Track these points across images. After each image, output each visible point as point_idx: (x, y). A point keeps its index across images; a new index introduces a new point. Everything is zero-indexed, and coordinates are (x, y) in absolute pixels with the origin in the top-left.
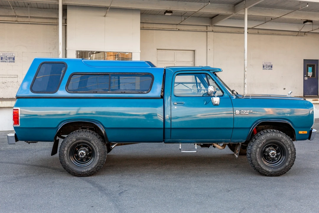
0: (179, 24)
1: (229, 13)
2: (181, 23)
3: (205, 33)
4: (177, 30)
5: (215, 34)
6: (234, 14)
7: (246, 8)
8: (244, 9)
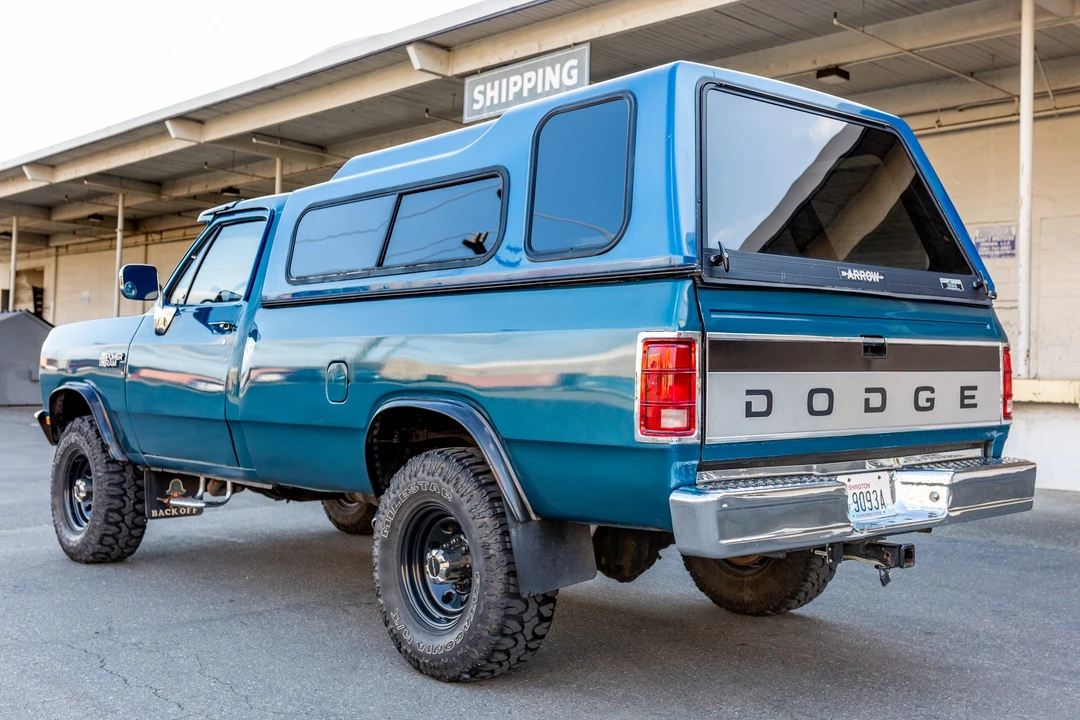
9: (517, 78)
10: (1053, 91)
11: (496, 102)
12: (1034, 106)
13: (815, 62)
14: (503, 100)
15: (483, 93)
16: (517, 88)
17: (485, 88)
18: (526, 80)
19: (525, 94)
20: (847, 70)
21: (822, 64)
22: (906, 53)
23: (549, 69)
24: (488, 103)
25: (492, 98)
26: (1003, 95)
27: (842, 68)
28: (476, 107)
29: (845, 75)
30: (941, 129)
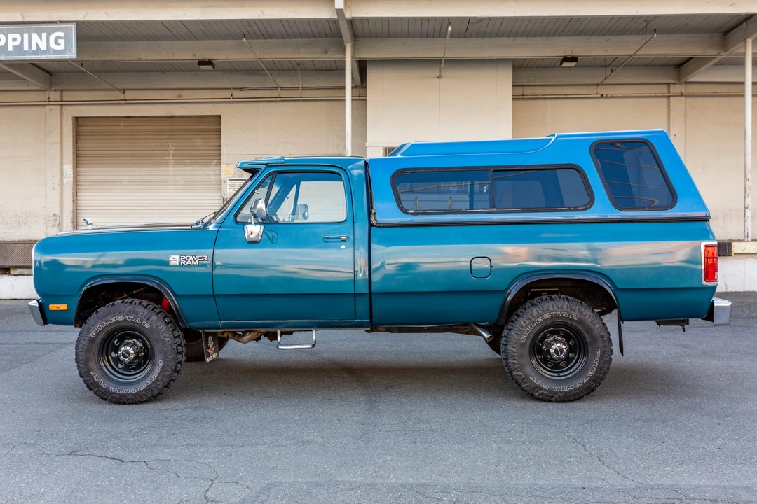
0: (602, 84)
1: (711, 52)
2: (605, 83)
3: (665, 100)
4: (598, 96)
5: (689, 100)
6: (724, 55)
7: (749, 37)
8: (745, 40)
10: (302, 88)
13: (194, 55)
16: (2, 44)
18: (10, 39)
19: (10, 49)
21: (200, 57)
22: (258, 60)
23: (34, 35)
26: (272, 86)
27: (213, 62)
29: (214, 66)
30: (234, 100)
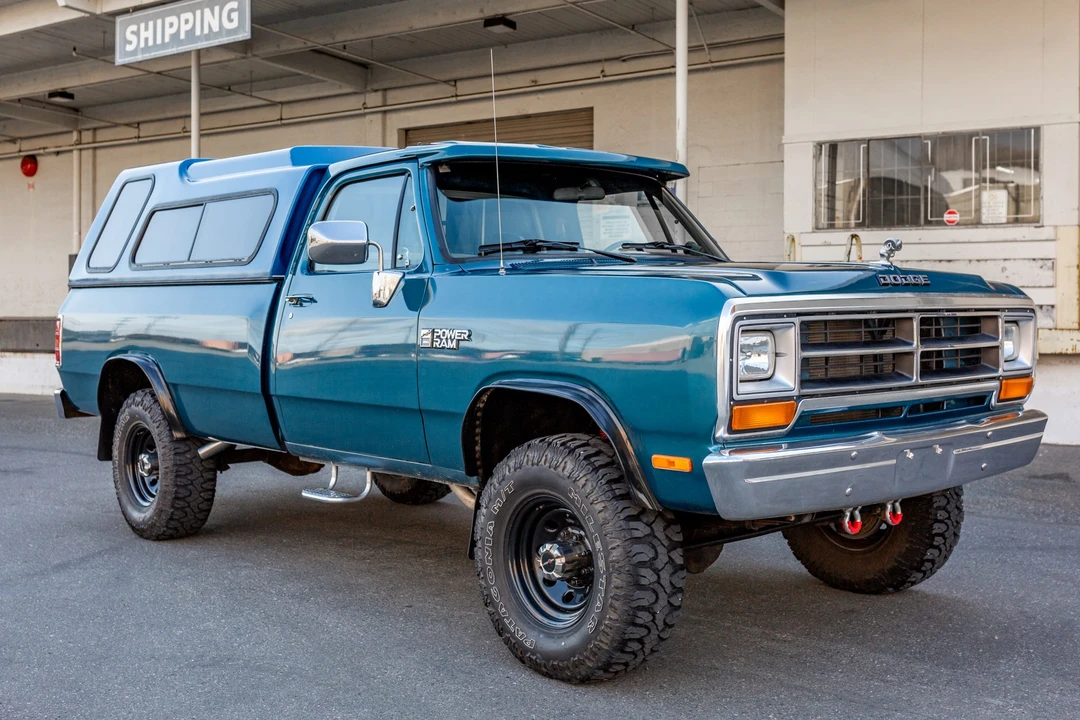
9: (173, 19)
10: (708, 45)
11: (151, 43)
12: (689, 59)
13: (482, 11)
14: (159, 41)
15: (137, 33)
16: (174, 30)
17: (139, 29)
18: (182, 22)
19: (182, 36)
20: (515, 20)
21: (489, 13)
22: (569, 5)
23: (207, 11)
24: (142, 45)
25: (146, 40)
26: (663, 48)
27: (508, 17)
28: (129, 48)
29: (512, 25)
30: (606, 79)
